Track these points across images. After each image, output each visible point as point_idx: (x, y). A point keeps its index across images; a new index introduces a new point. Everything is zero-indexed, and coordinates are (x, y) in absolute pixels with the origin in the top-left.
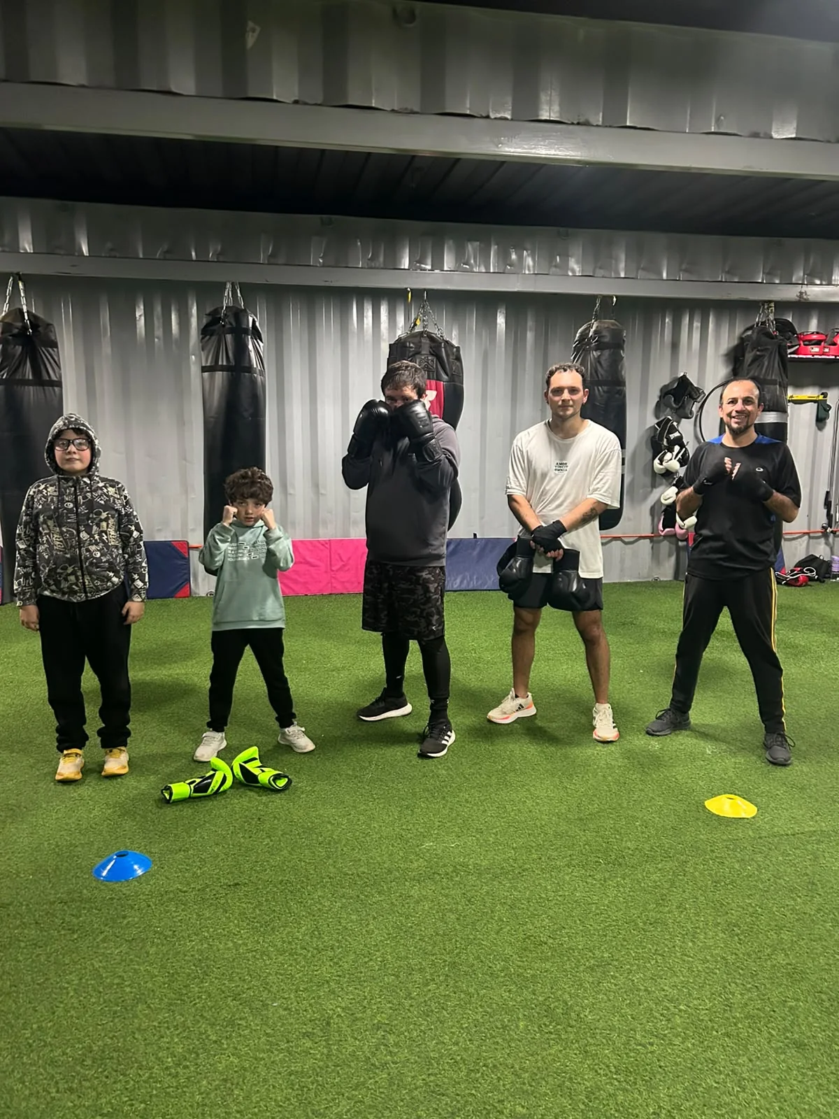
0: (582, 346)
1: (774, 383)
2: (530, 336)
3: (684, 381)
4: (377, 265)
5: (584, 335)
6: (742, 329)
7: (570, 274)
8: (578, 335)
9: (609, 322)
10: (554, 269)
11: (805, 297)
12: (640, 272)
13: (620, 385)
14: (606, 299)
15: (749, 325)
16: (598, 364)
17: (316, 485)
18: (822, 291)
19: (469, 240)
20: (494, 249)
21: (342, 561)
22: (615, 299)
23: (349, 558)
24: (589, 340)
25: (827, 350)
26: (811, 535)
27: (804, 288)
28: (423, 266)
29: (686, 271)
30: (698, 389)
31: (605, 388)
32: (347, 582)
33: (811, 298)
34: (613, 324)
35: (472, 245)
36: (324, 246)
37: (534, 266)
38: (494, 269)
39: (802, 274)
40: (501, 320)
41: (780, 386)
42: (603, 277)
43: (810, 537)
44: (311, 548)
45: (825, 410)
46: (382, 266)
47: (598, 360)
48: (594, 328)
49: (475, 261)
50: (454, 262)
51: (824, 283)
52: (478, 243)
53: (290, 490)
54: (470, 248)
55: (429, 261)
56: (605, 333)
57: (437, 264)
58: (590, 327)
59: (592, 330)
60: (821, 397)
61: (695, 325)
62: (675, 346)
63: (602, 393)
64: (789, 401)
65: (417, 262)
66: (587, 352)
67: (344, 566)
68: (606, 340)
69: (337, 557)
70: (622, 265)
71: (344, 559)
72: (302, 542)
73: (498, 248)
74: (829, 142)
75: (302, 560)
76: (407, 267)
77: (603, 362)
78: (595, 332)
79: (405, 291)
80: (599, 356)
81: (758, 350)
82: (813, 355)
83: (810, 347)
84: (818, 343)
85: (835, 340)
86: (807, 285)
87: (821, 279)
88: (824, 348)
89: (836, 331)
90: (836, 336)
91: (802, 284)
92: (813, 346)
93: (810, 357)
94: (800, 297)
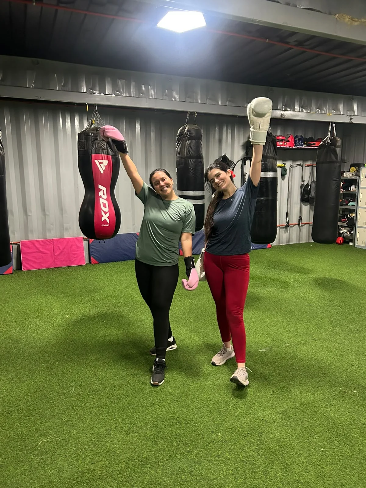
0: (181, 138)
1: (271, 157)
2: (153, 134)
3: (225, 158)
4: (67, 90)
5: (182, 133)
7: (173, 100)
8: (179, 132)
9: (194, 126)
10: (165, 97)
11: (284, 116)
12: (208, 100)
13: (201, 159)
14: (192, 113)
16: (190, 148)
17: (43, 210)
18: (291, 114)
19: (119, 79)
20: (133, 84)
21: (60, 250)
22: (196, 114)
23: (64, 248)
24: (185, 135)
25: (285, 144)
26: (281, 227)
28: (94, 91)
29: (230, 101)
30: (231, 161)
31: (194, 160)
32: (63, 261)
33: (286, 117)
34: (196, 127)
35: (121, 81)
36: (34, 77)
37: (155, 94)
38: (133, 95)
39: (282, 105)
40: (138, 127)
41: (274, 159)
42: (190, 102)
43: (280, 228)
44: (42, 244)
45: (285, 171)
46: (70, 90)
47: (190, 145)
48: (187, 129)
49: (123, 90)
50: (111, 91)
51: (291, 110)
52: (124, 80)
53: (29, 214)
54: (120, 82)
55: (98, 88)
56: (193, 132)
57: (102, 90)
58: (185, 128)
59: (186, 130)
60: (283, 165)
61: (229, 131)
62: (220, 141)
63: (192, 163)
64: (278, 167)
65: (91, 89)
66: (184, 141)
67: (61, 252)
68: (193, 135)
69: (57, 248)
70: (199, 97)
71: (61, 249)
72: (37, 241)
73: (135, 84)
74: (325, 13)
75: (38, 251)
76: (85, 91)
77: (192, 147)
78: (187, 130)
79: (84, 105)
80: (190, 143)
82: (280, 146)
83: (279, 142)
84: (282, 140)
85: (288, 139)
86: (284, 111)
87: (290, 108)
88: (285, 143)
89: (289, 135)
90: (289, 137)
91: (282, 110)
92: (280, 142)
93: (279, 147)
94: (281, 116)
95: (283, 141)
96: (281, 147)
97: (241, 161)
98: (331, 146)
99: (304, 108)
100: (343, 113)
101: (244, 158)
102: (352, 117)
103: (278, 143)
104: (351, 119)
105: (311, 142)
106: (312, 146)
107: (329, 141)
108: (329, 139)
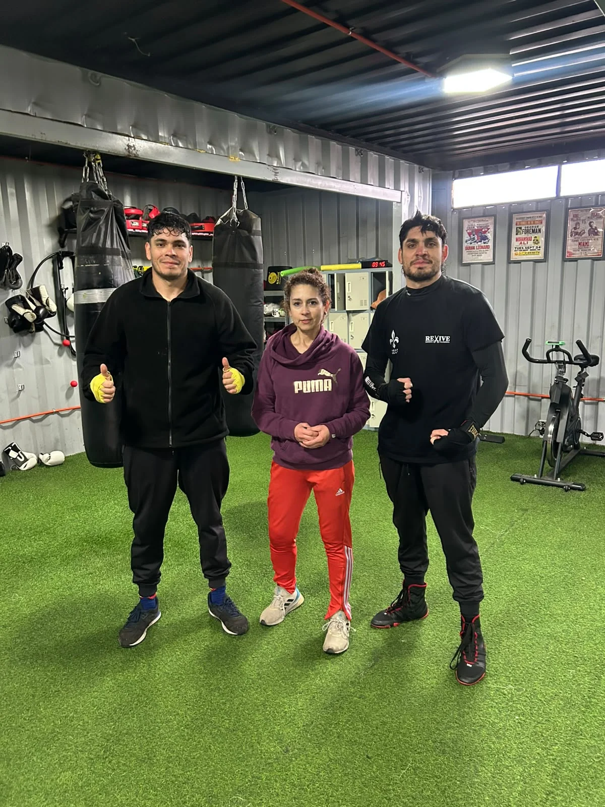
1: (114, 252)
6: (62, 200)
11: (134, 152)
15: (69, 195)
18: (151, 148)
27: (133, 142)
33: (141, 154)
39: (126, 123)
41: (123, 257)
51: (151, 139)
61: (9, 190)
81: (91, 212)
82: (134, 230)
83: (130, 221)
84: (136, 217)
85: (150, 215)
86: (133, 138)
87: (147, 133)
88: (143, 222)
89: (149, 207)
90: (150, 212)
91: (129, 136)
92: (132, 220)
93: (132, 230)
94: (129, 152)
95: (138, 219)
96: (137, 231)
97: (51, 259)
98: (240, 231)
99: (179, 139)
100: (260, 160)
101: (57, 253)
102: (277, 170)
103: (128, 224)
104: (276, 174)
105: (195, 224)
106: (198, 232)
107: (236, 219)
108: (235, 214)
